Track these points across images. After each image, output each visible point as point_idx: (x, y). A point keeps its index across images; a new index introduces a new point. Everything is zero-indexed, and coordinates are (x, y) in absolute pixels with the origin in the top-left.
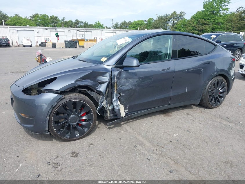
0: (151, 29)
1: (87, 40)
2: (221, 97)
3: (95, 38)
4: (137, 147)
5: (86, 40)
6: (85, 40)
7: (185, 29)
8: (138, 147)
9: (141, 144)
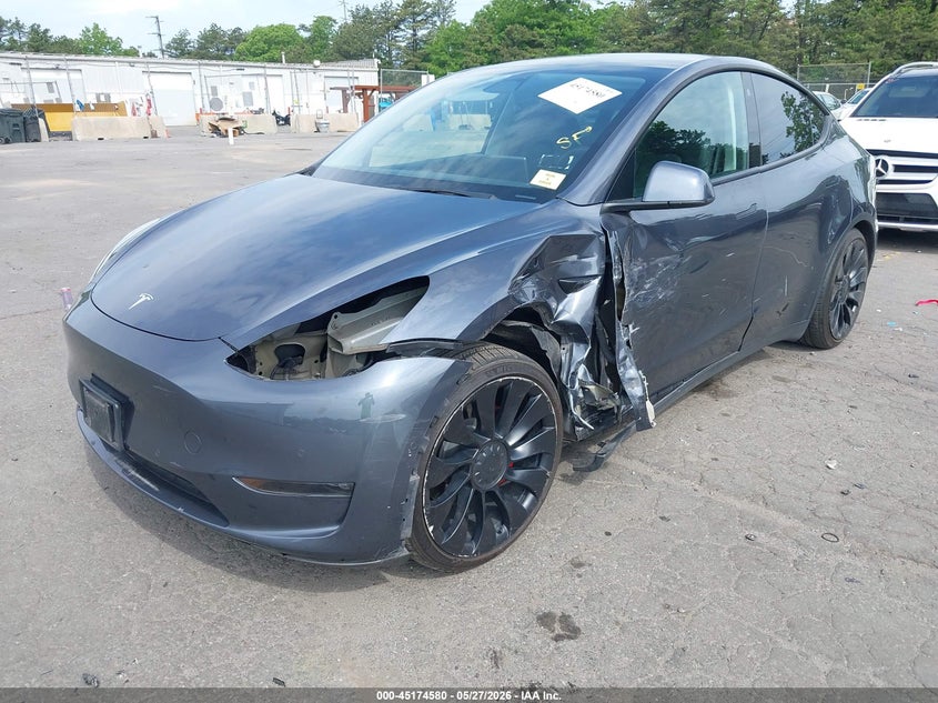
0: (330, 61)
1: (85, 108)
2: (851, 303)
3: (103, 99)
4: (759, 540)
5: (81, 106)
6: (77, 107)
7: (461, 62)
8: (762, 537)
9: (760, 525)
